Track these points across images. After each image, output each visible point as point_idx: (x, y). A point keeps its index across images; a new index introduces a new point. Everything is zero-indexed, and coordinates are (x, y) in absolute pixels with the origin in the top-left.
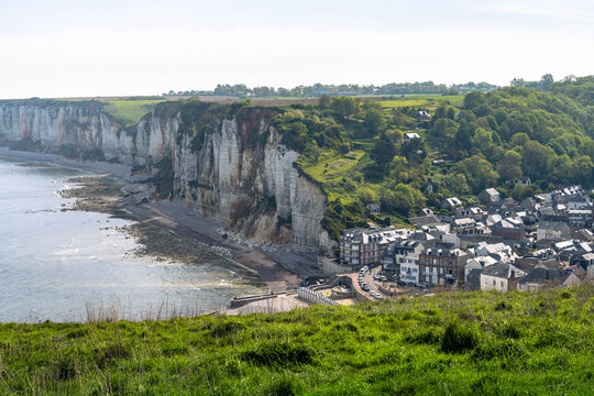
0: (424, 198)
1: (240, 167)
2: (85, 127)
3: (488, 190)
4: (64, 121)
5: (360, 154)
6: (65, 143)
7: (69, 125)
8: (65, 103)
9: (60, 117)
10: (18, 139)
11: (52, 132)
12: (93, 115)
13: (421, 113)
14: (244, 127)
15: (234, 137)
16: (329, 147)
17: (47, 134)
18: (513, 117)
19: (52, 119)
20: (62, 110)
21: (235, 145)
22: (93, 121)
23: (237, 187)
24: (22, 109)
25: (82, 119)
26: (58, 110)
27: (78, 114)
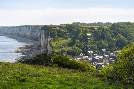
0: (82, 51)
1: (45, 42)
2: (35, 32)
3: (103, 49)
4: (31, 31)
5: (70, 39)
6: (31, 36)
7: (32, 31)
8: (31, 26)
9: (30, 30)
10: (23, 35)
11: (28, 34)
12: (37, 29)
13: (95, 29)
14: (47, 32)
15: (44, 34)
16: (62, 37)
17: (27, 34)
18: (121, 30)
19: (28, 30)
20: (31, 28)
21: (44, 36)
22: (37, 31)
23: (44, 47)
24: (24, 28)
25: (34, 30)
26: (30, 28)
27: (34, 29)
